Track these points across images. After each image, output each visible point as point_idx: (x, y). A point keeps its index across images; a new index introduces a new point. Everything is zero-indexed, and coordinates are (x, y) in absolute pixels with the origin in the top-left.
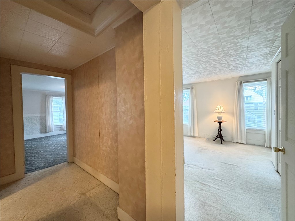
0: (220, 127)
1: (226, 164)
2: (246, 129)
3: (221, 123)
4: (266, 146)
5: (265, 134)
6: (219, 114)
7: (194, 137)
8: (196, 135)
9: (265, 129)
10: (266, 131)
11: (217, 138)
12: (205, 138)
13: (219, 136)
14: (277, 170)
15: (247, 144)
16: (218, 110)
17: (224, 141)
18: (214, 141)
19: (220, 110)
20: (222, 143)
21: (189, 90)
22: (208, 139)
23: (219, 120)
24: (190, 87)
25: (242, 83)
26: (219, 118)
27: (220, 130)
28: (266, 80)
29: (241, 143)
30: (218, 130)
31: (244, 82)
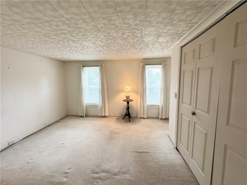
0: (128, 105)
1: (138, 153)
2: (147, 106)
3: (129, 102)
4: (159, 118)
5: (159, 109)
6: (127, 93)
7: (105, 117)
8: (107, 114)
9: (159, 104)
10: (160, 106)
11: (126, 116)
12: (115, 116)
13: (127, 114)
14: (177, 147)
15: (148, 118)
16: (127, 89)
17: (131, 117)
18: (123, 119)
19: (128, 89)
20: (130, 121)
21: (99, 67)
22: (118, 118)
23: (127, 99)
24: (99, 64)
25: (145, 65)
26: (128, 97)
27: (128, 108)
28: (161, 64)
29: (144, 118)
30: (127, 109)
31: (146, 64)
